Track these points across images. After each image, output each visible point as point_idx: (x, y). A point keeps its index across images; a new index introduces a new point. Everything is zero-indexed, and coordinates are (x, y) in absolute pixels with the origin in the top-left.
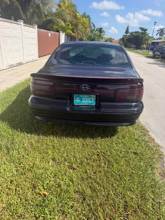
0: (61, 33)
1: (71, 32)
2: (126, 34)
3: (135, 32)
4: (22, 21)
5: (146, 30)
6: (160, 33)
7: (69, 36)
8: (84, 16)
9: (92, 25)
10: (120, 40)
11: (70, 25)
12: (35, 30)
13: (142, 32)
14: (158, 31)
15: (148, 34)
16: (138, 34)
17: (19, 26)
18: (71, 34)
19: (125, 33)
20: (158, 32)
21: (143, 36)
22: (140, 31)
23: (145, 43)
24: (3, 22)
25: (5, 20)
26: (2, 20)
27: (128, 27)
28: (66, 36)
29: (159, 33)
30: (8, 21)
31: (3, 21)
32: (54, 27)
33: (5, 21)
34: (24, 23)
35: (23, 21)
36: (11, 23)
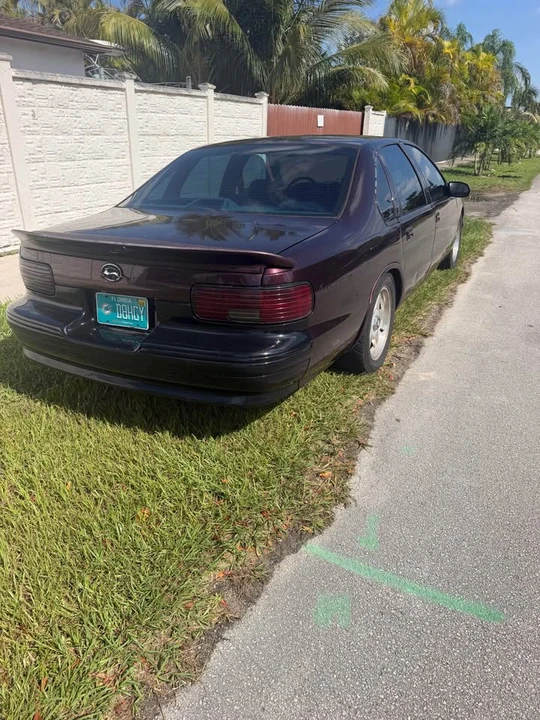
0: (369, 112)
1: (411, 106)
4: (210, 86)
7: (406, 120)
8: (491, 45)
9: (519, 76)
11: (412, 85)
12: (257, 108)
17: (201, 103)
18: (410, 113)
24: (145, 95)
25: (152, 89)
26: (142, 88)
28: (393, 121)
30: (161, 91)
31: (145, 92)
32: (356, 94)
33: (153, 92)
34: (215, 91)
35: (215, 87)
36: (169, 94)
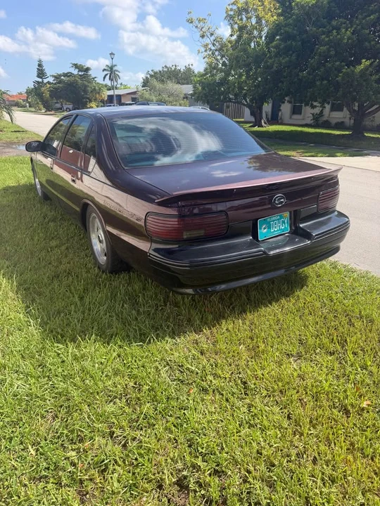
2: (40, 80)
3: (65, 75)
5: (88, 69)
6: (110, 76)
10: (29, 92)
13: (80, 73)
14: (104, 70)
15: (94, 79)
16: (72, 79)
19: (38, 76)
20: (105, 72)
21: (86, 83)
22: (75, 72)
23: (95, 100)
27: (40, 61)
29: (107, 75)
